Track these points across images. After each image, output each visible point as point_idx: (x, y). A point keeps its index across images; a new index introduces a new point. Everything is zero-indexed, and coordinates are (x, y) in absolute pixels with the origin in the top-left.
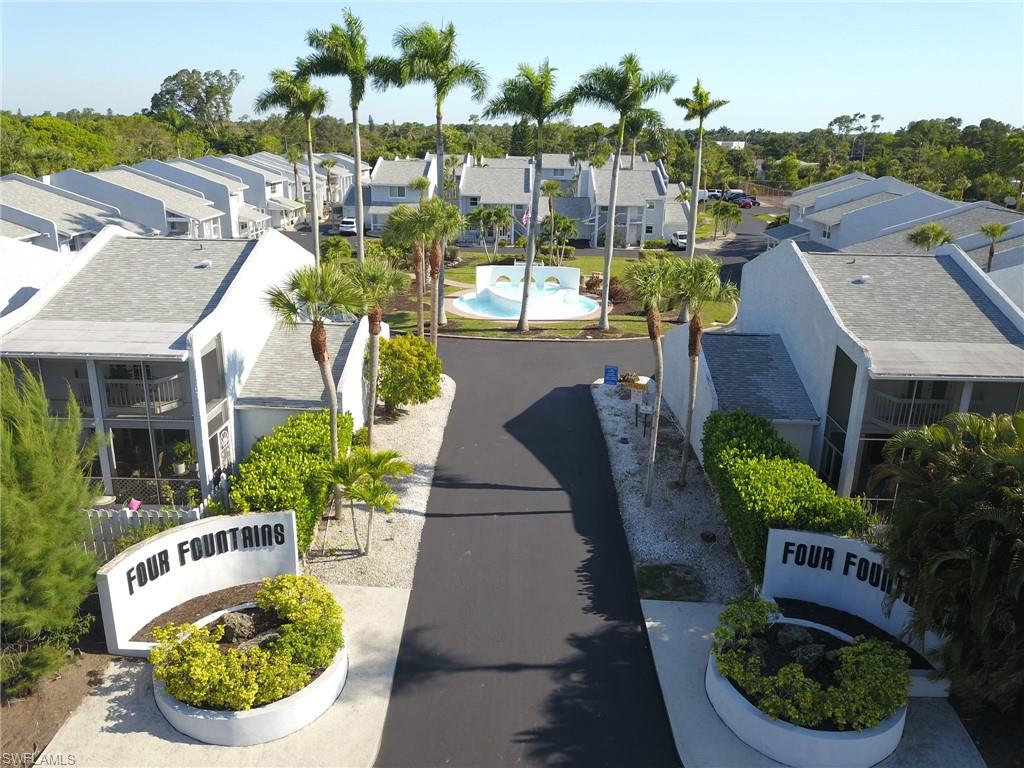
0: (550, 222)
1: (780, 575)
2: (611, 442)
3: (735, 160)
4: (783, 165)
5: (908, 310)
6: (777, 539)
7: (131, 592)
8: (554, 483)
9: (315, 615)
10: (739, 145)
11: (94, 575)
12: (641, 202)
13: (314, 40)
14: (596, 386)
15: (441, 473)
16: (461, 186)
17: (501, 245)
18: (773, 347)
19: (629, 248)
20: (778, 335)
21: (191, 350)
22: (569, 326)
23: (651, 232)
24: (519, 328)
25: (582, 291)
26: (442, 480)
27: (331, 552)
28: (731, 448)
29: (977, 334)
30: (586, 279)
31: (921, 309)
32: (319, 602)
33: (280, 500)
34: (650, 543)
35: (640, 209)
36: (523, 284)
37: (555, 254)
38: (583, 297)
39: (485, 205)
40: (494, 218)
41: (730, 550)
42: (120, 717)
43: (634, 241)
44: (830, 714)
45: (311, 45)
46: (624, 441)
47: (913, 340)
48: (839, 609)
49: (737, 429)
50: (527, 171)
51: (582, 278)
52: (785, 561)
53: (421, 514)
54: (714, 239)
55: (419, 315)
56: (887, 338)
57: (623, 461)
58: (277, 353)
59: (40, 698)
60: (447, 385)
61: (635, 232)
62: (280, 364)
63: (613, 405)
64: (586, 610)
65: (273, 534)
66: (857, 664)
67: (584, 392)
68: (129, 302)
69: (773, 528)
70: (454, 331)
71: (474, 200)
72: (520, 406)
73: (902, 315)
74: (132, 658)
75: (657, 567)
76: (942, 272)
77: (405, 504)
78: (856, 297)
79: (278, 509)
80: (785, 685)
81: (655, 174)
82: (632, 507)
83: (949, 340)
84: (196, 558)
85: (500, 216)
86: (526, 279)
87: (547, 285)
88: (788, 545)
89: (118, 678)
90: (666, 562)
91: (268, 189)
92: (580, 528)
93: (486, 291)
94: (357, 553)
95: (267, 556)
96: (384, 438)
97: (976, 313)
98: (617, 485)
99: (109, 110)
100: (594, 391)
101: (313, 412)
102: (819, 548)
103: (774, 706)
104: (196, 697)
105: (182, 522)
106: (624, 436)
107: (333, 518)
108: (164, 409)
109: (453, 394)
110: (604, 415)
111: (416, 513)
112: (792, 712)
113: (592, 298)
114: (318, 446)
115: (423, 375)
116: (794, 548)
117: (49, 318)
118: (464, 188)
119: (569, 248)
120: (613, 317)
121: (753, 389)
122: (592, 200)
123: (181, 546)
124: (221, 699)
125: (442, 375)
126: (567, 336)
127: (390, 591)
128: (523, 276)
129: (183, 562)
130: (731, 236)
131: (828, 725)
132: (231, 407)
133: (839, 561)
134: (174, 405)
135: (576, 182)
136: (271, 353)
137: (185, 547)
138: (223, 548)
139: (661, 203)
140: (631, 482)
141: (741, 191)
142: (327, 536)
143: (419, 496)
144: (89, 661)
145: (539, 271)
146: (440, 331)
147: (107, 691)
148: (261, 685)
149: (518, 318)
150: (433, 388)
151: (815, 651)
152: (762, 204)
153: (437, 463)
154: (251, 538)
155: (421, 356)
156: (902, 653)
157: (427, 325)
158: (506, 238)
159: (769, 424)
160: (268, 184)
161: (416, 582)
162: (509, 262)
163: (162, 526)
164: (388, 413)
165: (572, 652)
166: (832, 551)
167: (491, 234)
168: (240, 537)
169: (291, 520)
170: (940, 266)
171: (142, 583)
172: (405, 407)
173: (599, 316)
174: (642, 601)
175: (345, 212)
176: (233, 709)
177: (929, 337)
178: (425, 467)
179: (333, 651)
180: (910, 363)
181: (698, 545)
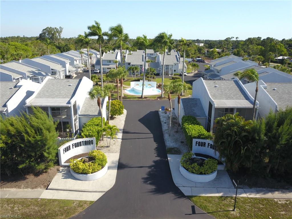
0: (149, 70)
1: (196, 148)
2: (162, 123)
3: (200, 50)
4: (212, 51)
5: (225, 93)
6: (194, 141)
7: (64, 153)
8: (150, 132)
9: (101, 157)
10: (202, 45)
11: (57, 150)
12: (173, 64)
13: (89, 28)
14: (160, 111)
15: (125, 131)
16: (126, 60)
17: (137, 75)
18: (198, 101)
19: (170, 76)
20: (199, 99)
21: (71, 104)
22: (154, 97)
23: (175, 71)
24: (141, 97)
25: (157, 88)
26: (125, 132)
27: (102, 147)
28: (186, 123)
29: (239, 98)
30: (158, 84)
31: (228, 93)
32: (102, 155)
33: (92, 135)
34: (170, 143)
35: (172, 65)
36: (142, 86)
37: (150, 78)
38: (157, 89)
39: (132, 65)
40: (134, 69)
41: (187, 145)
42: (64, 176)
43: (171, 74)
44: (201, 171)
45: (88, 29)
46: (165, 123)
47: (225, 99)
48: (207, 155)
49: (188, 119)
50: (143, 55)
51: (157, 84)
52: (196, 145)
53: (121, 139)
54: (192, 73)
55: (118, 94)
56: (220, 99)
57: (165, 127)
58: (87, 104)
59: (48, 173)
60: (125, 111)
61: (171, 71)
62: (88, 107)
63: (163, 115)
64: (156, 156)
65: (91, 142)
66: (207, 163)
67: (157, 113)
68: (55, 94)
69: (193, 138)
70: (125, 98)
71: (129, 64)
72: (142, 116)
73: (224, 94)
74: (65, 166)
75: (171, 148)
76: (234, 84)
77: (117, 137)
78: (214, 90)
79: (92, 137)
80: (193, 166)
81: (176, 56)
82: (166, 137)
83: (233, 99)
84: (75, 147)
85: (136, 69)
86: (143, 85)
87: (148, 86)
88: (196, 142)
89: (63, 170)
90: (173, 147)
91: (75, 61)
92: (155, 141)
93: (133, 88)
94: (108, 147)
95: (90, 147)
96: (111, 123)
97: (240, 93)
98: (163, 132)
99: (24, 36)
100: (159, 112)
101: (96, 117)
102: (203, 142)
103: (191, 170)
104: (80, 171)
105: (71, 140)
106: (165, 122)
107: (102, 140)
108: (64, 117)
109: (126, 113)
110: (161, 117)
111: (120, 139)
112: (194, 171)
113: (159, 89)
114: (98, 124)
115: (120, 109)
116: (198, 143)
117: (38, 98)
118: (127, 60)
119: (154, 76)
120: (164, 94)
121: (193, 111)
122: (160, 63)
123: (73, 144)
124: (85, 172)
125: (124, 109)
126: (153, 99)
127: (115, 154)
128: (142, 84)
129: (73, 148)
130: (196, 72)
131: (201, 173)
132: (78, 117)
133: (207, 145)
134: (66, 116)
135: (156, 57)
136: (86, 105)
137: (73, 145)
138: (81, 145)
139: (178, 64)
140: (166, 131)
141: (200, 59)
142: (101, 144)
143: (120, 135)
144: (56, 167)
145: (146, 82)
146: (123, 98)
147: (61, 172)
148: (92, 169)
149: (141, 95)
150: (122, 112)
151: (200, 161)
152: (206, 62)
153: (123, 128)
154: (86, 143)
155: (119, 105)
156: (217, 161)
157: (120, 97)
158: (138, 73)
159: (195, 118)
160: (75, 60)
161: (120, 152)
162: (138, 80)
163: (68, 141)
164: (112, 118)
165: (153, 164)
166: (205, 143)
167: (134, 72)
168: (84, 143)
169: (94, 139)
170: (234, 83)
171: (66, 152)
172: (116, 117)
173: (161, 94)
174: (168, 155)
175: (95, 67)
176: (87, 174)
177: (229, 99)
178: (121, 129)
179: (106, 163)
180: (224, 104)
181: (180, 144)
